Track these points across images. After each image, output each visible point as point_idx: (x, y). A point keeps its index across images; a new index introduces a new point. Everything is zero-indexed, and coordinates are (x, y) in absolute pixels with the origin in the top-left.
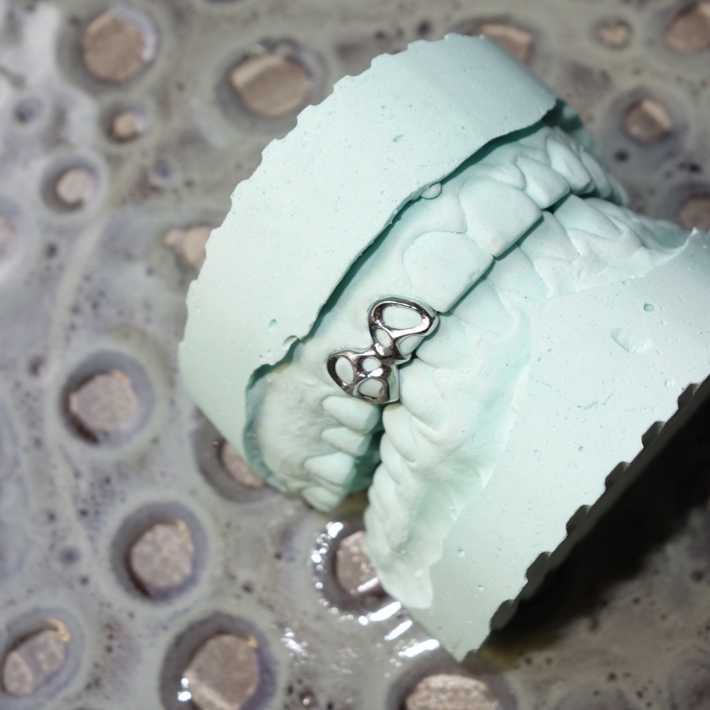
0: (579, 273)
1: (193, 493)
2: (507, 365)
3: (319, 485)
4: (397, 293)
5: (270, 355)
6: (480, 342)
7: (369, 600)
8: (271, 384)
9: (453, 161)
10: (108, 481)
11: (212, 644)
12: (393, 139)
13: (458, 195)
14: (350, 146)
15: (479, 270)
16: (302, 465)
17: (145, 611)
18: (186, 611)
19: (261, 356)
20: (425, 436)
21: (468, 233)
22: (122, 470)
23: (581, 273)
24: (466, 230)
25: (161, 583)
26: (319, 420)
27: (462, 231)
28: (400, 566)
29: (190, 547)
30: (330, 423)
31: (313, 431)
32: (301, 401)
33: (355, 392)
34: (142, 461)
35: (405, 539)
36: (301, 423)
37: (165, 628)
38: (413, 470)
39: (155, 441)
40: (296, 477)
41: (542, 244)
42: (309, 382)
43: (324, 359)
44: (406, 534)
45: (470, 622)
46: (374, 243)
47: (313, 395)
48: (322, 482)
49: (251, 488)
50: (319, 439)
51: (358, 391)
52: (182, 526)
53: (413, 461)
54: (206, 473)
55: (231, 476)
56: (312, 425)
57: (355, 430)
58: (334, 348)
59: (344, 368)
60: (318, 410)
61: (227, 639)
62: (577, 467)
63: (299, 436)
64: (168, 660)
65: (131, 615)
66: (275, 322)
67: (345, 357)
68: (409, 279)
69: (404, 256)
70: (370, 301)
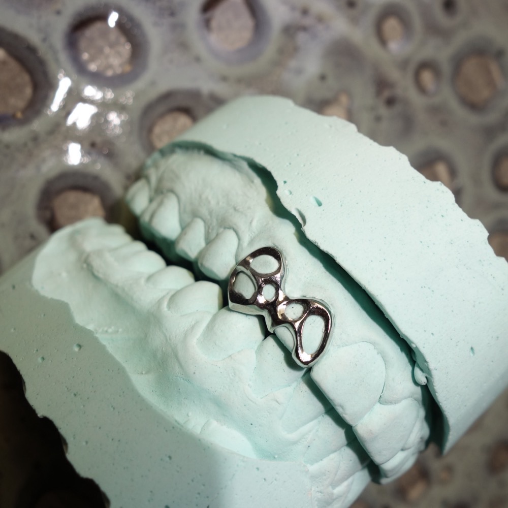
0: (321, 492)
1: (153, 83)
2: (252, 424)
3: (151, 200)
4: (335, 333)
5: (287, 193)
6: (277, 402)
7: (48, 214)
8: (253, 182)
9: (445, 400)
10: (172, 14)
11: (26, 78)
12: (473, 346)
13: (411, 397)
14: (474, 306)
15: (346, 414)
16: (172, 191)
17: (60, 25)
18: (57, 60)
19: (285, 182)
20: (193, 328)
21: (378, 405)
22: (178, 28)
23: (320, 494)
24: (381, 403)
25: (83, 43)
26: (215, 223)
27: (381, 400)
28: (72, 257)
29: (110, 73)
30: (210, 231)
31: (204, 211)
32: (235, 209)
33: (241, 268)
34: (184, 46)
35: (96, 273)
36: (213, 202)
37: (44, 40)
38: (160, 302)
39: (198, 59)
40: (160, 180)
41: (351, 460)
42: (254, 223)
43: (277, 245)
44: (101, 276)
45: (12, 330)
46: (385, 317)
47: (240, 222)
48: (154, 204)
49: (150, 130)
50: (195, 215)
51: (242, 272)
52: (128, 68)
53: (169, 307)
54: (167, 96)
55: (162, 116)
56: (211, 213)
57: (202, 254)
58: (288, 258)
59: (266, 265)
60: (225, 224)
61: (28, 91)
62: (149, 501)
63: (200, 197)
64: (16, 37)
65: (58, 13)
66: (320, 204)
67: (279, 268)
68: (347, 345)
69: (369, 344)
70: (331, 305)
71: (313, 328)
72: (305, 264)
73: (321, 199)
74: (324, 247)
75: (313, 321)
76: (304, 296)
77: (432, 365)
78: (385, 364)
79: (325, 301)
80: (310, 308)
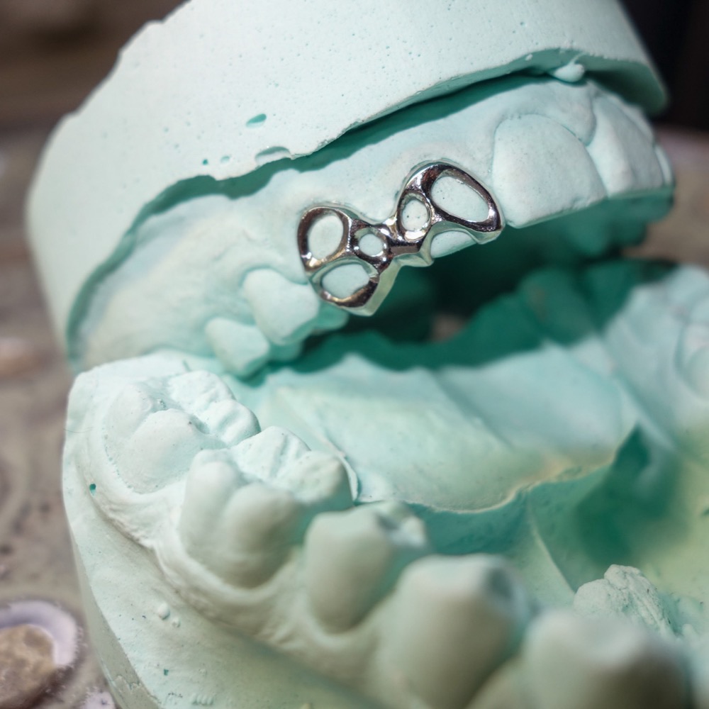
5: (224, 164)
15: (588, 199)
19: (205, 162)
21: (589, 148)
24: (589, 144)
27: (585, 141)
32: (217, 258)
58: (330, 198)
59: (327, 234)
66: (261, 118)
67: (341, 216)
68: (492, 158)
69: (501, 125)
70: (425, 156)
71: (450, 194)
72: (348, 175)
73: (254, 114)
74: (334, 132)
75: (440, 193)
76: (397, 195)
77: (565, 44)
78: (537, 114)
79: (416, 164)
80: (418, 190)
